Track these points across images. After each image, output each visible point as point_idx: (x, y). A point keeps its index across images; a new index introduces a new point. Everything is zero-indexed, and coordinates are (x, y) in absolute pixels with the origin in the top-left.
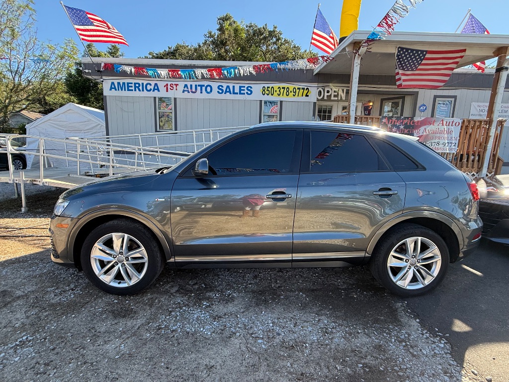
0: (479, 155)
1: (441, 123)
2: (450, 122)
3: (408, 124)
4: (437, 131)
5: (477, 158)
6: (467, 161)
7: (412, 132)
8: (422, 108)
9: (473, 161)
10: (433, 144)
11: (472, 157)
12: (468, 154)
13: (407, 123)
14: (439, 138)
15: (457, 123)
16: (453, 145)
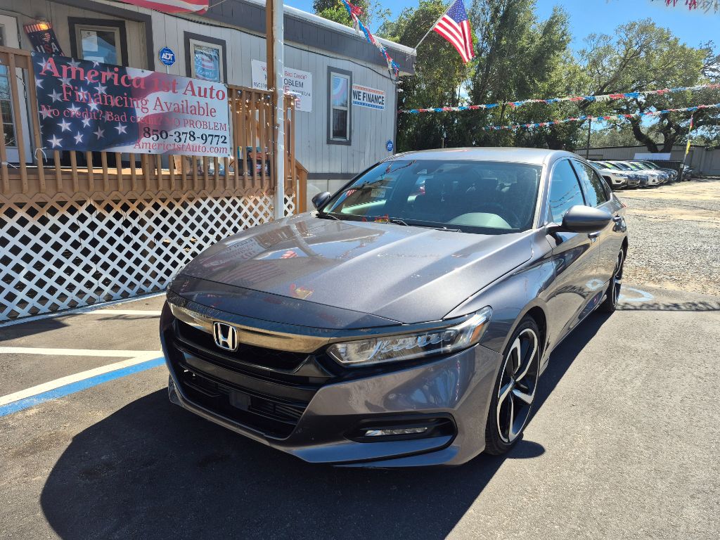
0: (268, 162)
1: (189, 88)
2: (205, 89)
3: (116, 83)
4: (185, 106)
5: (266, 168)
6: (252, 174)
7: (129, 104)
8: (164, 56)
9: (260, 174)
10: (183, 137)
11: (259, 166)
12: (250, 161)
13: (111, 80)
14: (192, 123)
15: (221, 94)
16: (221, 140)
